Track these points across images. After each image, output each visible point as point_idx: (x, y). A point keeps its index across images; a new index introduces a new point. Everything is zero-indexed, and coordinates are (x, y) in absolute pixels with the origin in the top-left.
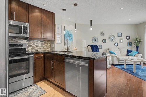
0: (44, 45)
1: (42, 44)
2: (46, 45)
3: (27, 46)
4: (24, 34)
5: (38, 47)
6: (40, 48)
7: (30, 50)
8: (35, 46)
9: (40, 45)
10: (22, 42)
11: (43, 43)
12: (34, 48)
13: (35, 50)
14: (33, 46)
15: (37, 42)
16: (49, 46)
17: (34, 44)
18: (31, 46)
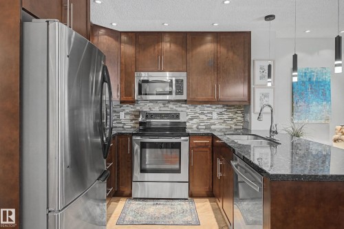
0: (226, 117)
1: (221, 114)
2: (231, 115)
3: (189, 117)
4: (177, 94)
5: (212, 121)
6: (216, 122)
7: (195, 126)
8: (205, 118)
9: (215, 116)
10: (179, 109)
11: (224, 110)
12: (203, 121)
13: (204, 127)
14: (201, 116)
15: (210, 109)
16: (239, 118)
17: (202, 113)
18: (198, 117)
